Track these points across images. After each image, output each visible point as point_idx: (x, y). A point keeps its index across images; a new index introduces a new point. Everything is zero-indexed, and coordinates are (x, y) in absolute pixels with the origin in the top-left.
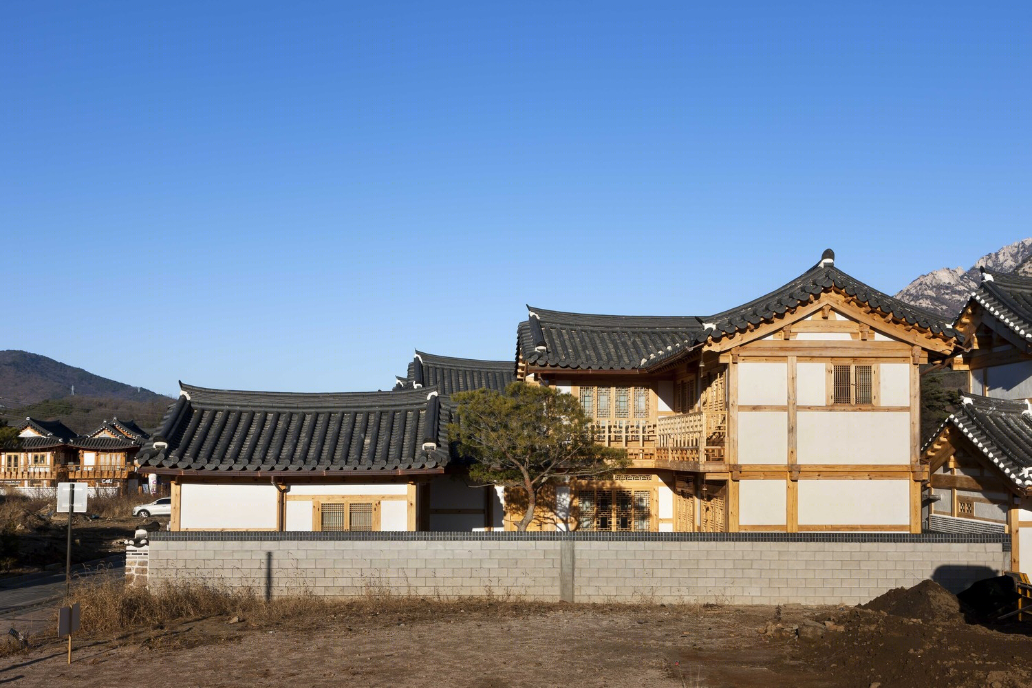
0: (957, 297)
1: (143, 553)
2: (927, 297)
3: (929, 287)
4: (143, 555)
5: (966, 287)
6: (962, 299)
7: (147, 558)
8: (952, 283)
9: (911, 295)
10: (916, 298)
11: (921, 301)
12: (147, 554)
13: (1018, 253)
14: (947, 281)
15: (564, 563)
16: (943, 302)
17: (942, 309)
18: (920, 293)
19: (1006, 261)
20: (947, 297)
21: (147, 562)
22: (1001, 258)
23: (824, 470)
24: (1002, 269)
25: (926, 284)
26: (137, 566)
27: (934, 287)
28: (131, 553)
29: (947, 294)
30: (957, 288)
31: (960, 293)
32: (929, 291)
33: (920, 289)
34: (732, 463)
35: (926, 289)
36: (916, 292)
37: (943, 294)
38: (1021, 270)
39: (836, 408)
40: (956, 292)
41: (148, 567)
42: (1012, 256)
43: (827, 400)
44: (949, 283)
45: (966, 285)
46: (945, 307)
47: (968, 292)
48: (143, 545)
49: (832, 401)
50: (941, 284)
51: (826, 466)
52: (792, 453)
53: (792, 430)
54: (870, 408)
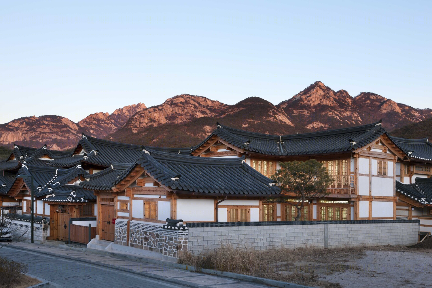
0: (106, 125)
1: (186, 234)
2: (94, 124)
3: (95, 120)
4: (186, 235)
5: (110, 121)
6: (109, 127)
7: (187, 236)
8: (104, 119)
9: (87, 122)
10: (89, 123)
11: (91, 125)
12: (187, 234)
13: (130, 110)
14: (102, 118)
15: (325, 233)
16: (101, 127)
17: (100, 130)
18: (91, 122)
19: (126, 112)
20: (102, 125)
21: (187, 238)
22: (124, 111)
23: (377, 198)
24: (124, 116)
25: (93, 118)
26: (183, 240)
27: (97, 120)
28: (181, 234)
29: (102, 123)
30: (106, 121)
31: (108, 124)
32: (95, 121)
33: (91, 120)
34: (358, 195)
35: (93, 120)
36: (89, 121)
37: (101, 123)
38: (135, 117)
39: (379, 176)
40: (106, 123)
41: (188, 241)
42: (128, 110)
43: (377, 173)
44: (103, 119)
45: (110, 120)
46: (101, 129)
47: (111, 124)
48: (186, 230)
49: (378, 173)
50: (100, 119)
51: (378, 197)
52: (370, 191)
53: (370, 183)
54: (386, 176)
